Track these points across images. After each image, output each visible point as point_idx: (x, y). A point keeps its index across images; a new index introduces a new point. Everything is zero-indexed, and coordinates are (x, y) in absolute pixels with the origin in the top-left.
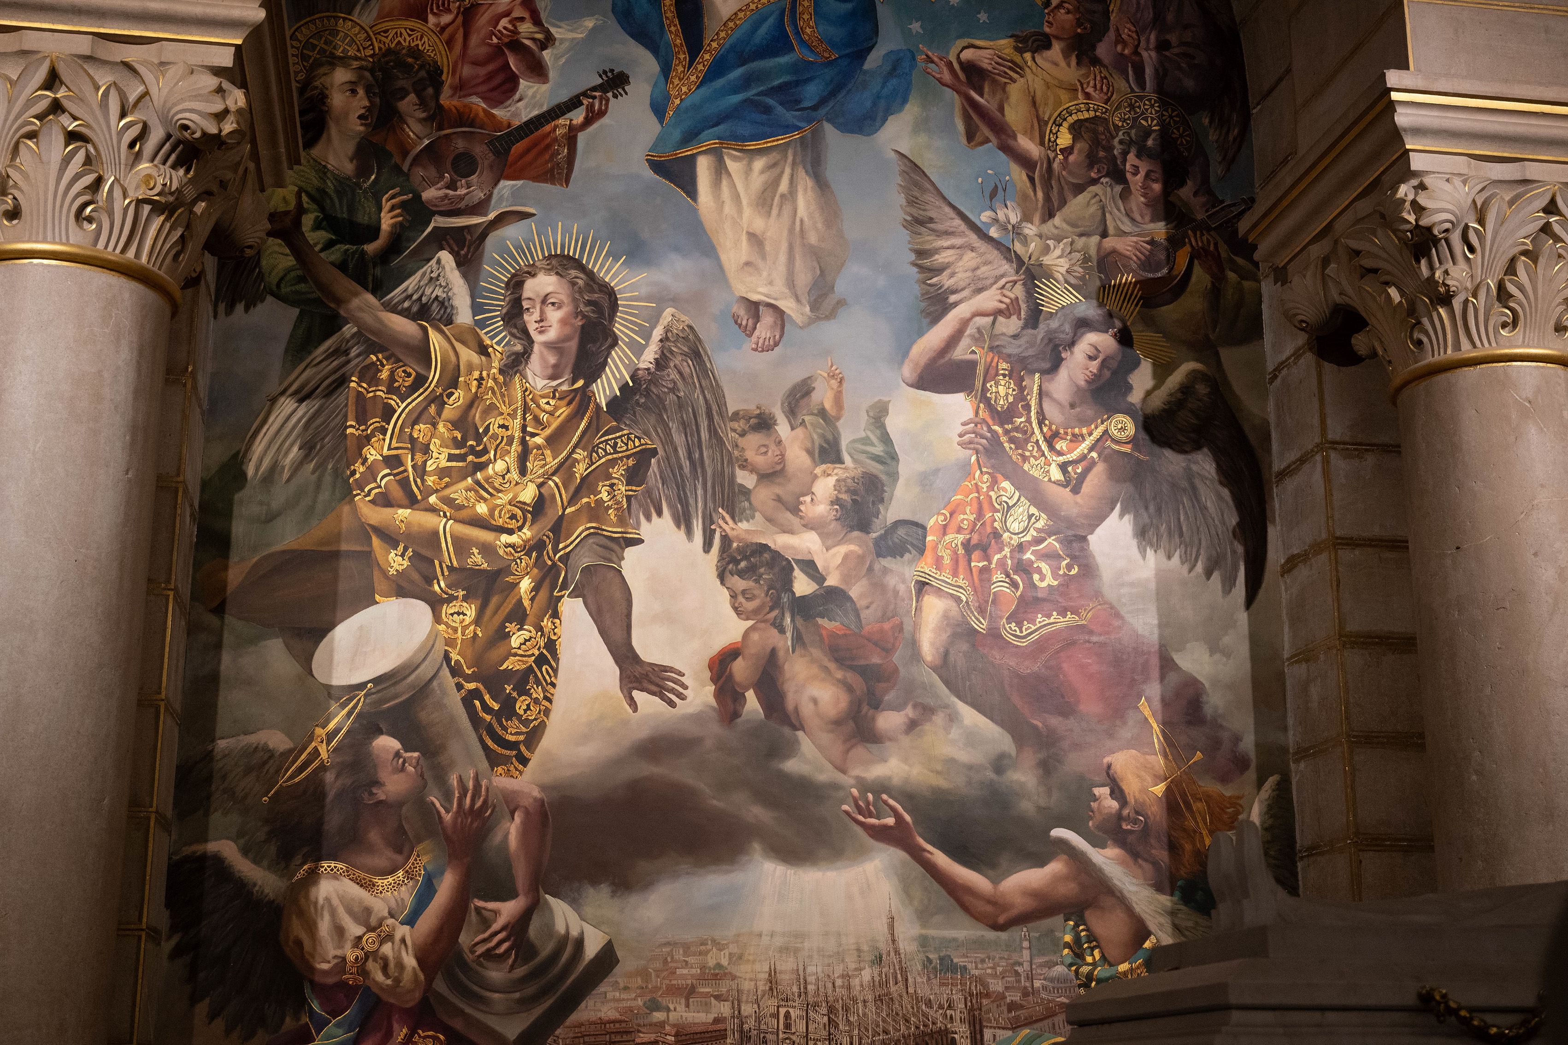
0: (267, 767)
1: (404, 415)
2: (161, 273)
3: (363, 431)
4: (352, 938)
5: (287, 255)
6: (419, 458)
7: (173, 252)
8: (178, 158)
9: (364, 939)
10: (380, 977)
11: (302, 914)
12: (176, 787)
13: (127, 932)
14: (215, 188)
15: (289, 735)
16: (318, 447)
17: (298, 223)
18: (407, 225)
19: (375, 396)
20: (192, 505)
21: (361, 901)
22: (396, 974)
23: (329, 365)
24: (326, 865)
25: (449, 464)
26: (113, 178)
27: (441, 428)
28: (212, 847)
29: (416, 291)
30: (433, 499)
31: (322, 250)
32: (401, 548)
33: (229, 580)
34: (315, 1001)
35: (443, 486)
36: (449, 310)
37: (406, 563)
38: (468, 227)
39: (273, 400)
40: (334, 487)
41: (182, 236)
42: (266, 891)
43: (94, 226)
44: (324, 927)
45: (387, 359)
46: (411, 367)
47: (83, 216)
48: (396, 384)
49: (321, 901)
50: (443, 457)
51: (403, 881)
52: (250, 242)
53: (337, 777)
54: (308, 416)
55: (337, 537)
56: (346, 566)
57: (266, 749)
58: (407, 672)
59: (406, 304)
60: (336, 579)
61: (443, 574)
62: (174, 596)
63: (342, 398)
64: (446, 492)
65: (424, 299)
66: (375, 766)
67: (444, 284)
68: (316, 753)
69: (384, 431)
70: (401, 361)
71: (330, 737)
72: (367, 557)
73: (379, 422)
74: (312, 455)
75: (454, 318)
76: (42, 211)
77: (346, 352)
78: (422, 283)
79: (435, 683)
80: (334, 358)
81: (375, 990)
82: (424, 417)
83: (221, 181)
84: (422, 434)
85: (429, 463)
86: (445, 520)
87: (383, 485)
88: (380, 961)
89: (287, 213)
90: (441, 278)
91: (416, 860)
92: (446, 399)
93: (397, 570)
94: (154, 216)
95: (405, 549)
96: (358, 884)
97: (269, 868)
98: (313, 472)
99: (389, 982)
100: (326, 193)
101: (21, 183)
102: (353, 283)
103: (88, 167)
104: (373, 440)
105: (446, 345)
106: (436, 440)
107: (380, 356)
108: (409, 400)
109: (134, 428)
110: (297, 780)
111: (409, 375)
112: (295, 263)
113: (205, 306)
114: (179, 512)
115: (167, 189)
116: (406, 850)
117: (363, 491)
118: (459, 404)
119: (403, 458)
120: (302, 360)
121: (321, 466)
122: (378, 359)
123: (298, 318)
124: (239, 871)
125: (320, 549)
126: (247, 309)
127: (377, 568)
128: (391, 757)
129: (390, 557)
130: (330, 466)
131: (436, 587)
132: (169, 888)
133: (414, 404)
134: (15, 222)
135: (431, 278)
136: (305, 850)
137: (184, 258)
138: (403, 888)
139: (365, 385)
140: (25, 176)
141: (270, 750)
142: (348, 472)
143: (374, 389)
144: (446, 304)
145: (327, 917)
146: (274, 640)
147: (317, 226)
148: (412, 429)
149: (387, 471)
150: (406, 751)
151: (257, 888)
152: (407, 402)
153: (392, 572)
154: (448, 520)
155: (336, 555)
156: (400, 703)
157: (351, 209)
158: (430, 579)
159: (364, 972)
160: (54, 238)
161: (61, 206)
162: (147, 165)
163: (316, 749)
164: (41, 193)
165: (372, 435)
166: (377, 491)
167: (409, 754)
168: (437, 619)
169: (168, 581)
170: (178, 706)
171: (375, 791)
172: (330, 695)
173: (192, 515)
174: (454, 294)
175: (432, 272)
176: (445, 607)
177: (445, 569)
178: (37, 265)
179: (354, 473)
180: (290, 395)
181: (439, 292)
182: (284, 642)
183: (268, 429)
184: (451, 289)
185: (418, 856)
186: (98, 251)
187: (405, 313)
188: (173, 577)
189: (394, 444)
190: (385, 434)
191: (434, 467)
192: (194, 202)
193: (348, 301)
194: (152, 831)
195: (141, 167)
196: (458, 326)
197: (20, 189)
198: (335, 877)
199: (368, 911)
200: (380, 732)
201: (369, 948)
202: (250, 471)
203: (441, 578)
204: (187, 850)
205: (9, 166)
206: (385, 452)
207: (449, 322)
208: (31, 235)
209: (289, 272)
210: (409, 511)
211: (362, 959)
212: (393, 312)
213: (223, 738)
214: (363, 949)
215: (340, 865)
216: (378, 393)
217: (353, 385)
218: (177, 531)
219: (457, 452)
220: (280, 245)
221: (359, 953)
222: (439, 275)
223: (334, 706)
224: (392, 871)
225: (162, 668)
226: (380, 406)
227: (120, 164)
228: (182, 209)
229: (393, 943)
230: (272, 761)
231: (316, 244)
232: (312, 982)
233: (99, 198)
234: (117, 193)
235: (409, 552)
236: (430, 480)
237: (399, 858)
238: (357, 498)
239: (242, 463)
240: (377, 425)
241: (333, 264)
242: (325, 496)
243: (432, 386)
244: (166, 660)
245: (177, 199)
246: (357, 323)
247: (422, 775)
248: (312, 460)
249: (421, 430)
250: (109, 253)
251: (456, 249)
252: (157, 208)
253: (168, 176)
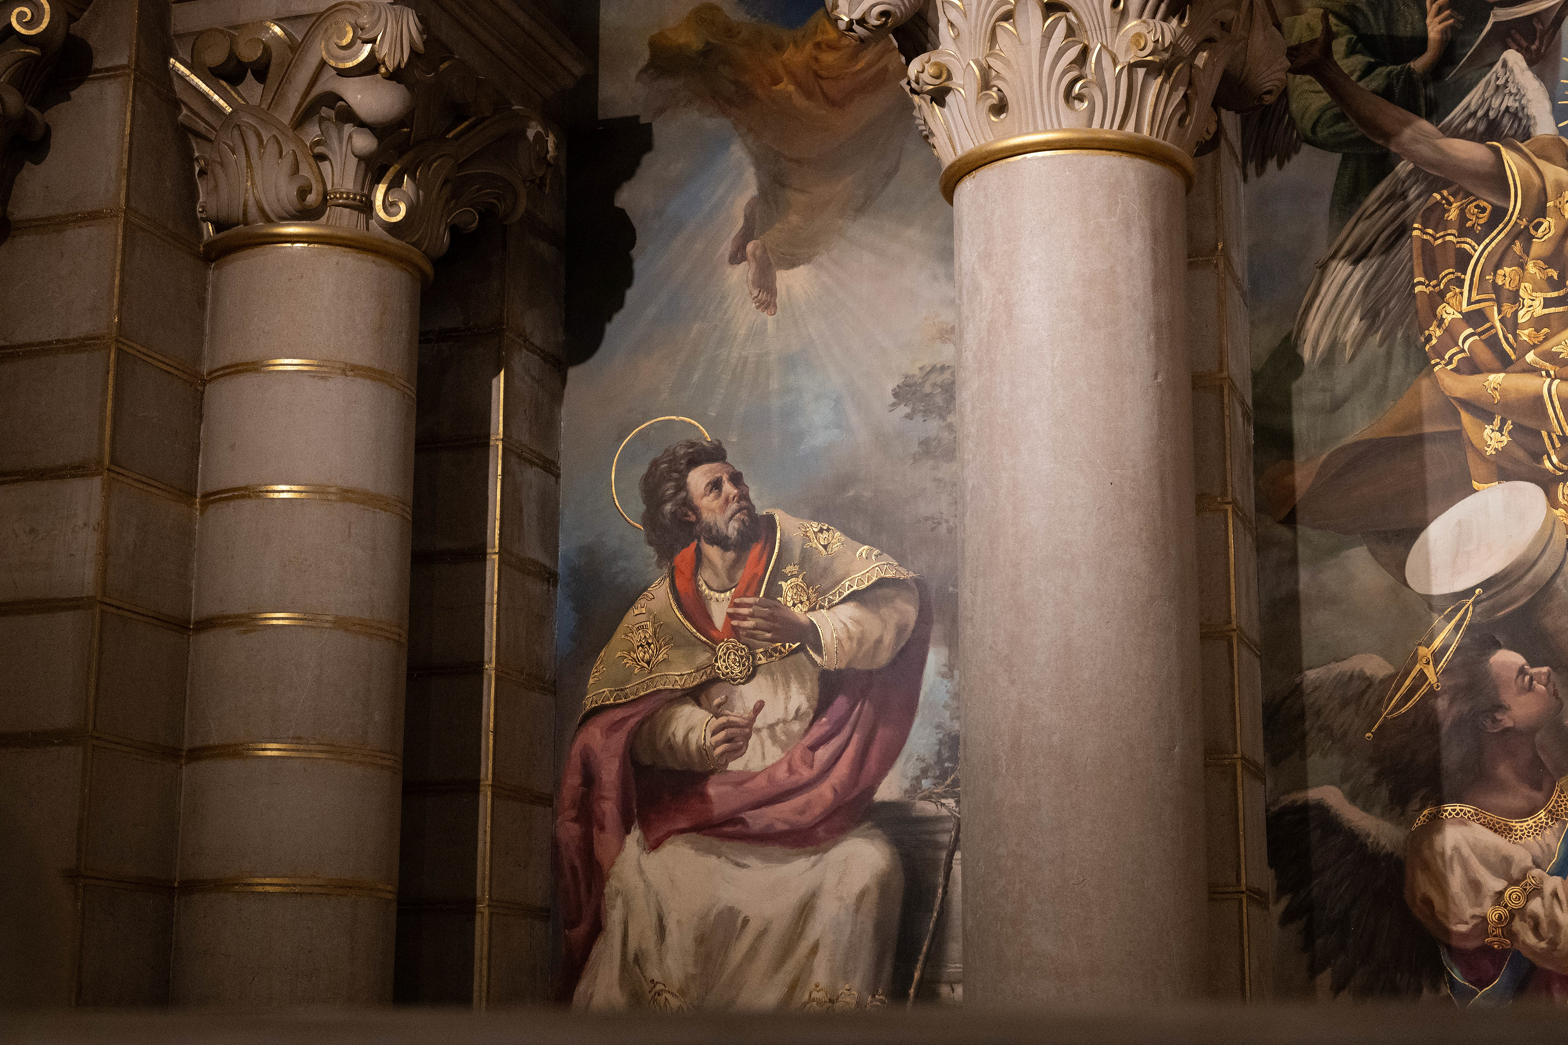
0: (1366, 697)
1: (1482, 260)
2: (1167, 143)
3: (1434, 287)
4: (1491, 893)
5: (1320, 92)
6: (1508, 309)
7: (1178, 116)
8: (1168, 7)
9: (1507, 894)
10: (1530, 939)
11: (1427, 867)
12: (1265, 728)
13: (1226, 896)
14: (1215, 32)
15: (1386, 658)
16: (1383, 314)
17: (1327, 51)
18: (1460, 27)
19: (1444, 242)
20: (1243, 403)
21: (1497, 850)
22: (1551, 935)
23: (1383, 215)
24: (1449, 808)
25: (1547, 311)
26: (1099, 46)
27: (1531, 268)
28: (1314, 794)
29: (1481, 106)
30: (1530, 357)
31: (1360, 78)
32: (1497, 421)
33: (1297, 484)
34: (1456, 970)
35: (1541, 339)
36: (1524, 122)
37: (1506, 439)
38: (1537, 15)
39: (1324, 267)
40: (1407, 360)
41: (1185, 96)
42: (1382, 843)
43: (1086, 104)
44: (1456, 881)
45: (1454, 195)
46: (1485, 200)
47: (1073, 95)
48: (1469, 224)
49: (1449, 852)
50: (1538, 303)
51: (1547, 823)
52: (1268, 86)
53: (1451, 704)
54: (1366, 279)
55: (1418, 419)
56: (1431, 450)
57: (1362, 677)
58: (1523, 571)
59: (1470, 124)
60: (1422, 466)
61: (1554, 447)
62: (1234, 511)
63: (1405, 251)
64: (1547, 346)
65: (1492, 114)
66: (1496, 688)
67: (1514, 91)
68: (1422, 676)
69: (1460, 283)
70: (1472, 194)
71: (1437, 656)
72: (1457, 436)
73: (1453, 273)
74: (1376, 326)
75: (1532, 130)
76: (1028, 98)
77: (1404, 195)
78: (1486, 95)
79: (1559, 581)
80: (1390, 204)
81: (1526, 954)
82: (1509, 258)
83: (1222, 23)
84: (1508, 279)
85: (1521, 313)
86: (1549, 380)
87: (1466, 348)
88: (1528, 920)
89: (1313, 42)
90: (1510, 84)
91: (1559, 797)
92: (1533, 232)
93: (1496, 449)
94: (1150, 79)
95: (1503, 422)
96: (1491, 829)
97: (1382, 815)
98: (1381, 344)
99: (1543, 945)
100: (1357, 9)
101: (1003, 72)
102: (1401, 109)
103: (1070, 39)
104: (1448, 295)
105: (1525, 165)
106: (1527, 284)
107: (1445, 193)
108: (1487, 241)
109: (1157, 326)
110: (1403, 710)
111: (1483, 210)
112: (1330, 99)
113: (1230, 170)
114: (1227, 412)
115: (1159, 46)
116: (1546, 785)
117: (1443, 358)
118: (1550, 235)
119: (1488, 313)
120: (1351, 214)
121: (1389, 336)
122: (1443, 197)
123: (1341, 165)
124: (1348, 820)
125: (1398, 435)
126: (1280, 165)
127: (1470, 450)
128: (1514, 675)
129: (1485, 434)
130: (1399, 335)
131: (1547, 464)
132: (1270, 844)
133: (1493, 244)
134: (1003, 116)
135: (1498, 87)
136: (1423, 792)
137: (1191, 120)
138: (1548, 832)
139: (1430, 231)
140: (1006, 62)
141: (1367, 678)
142: (1423, 339)
143: (1442, 234)
144: (1520, 114)
145: (1458, 870)
146: (1358, 549)
147: (1351, 51)
148: (1495, 275)
149: (1470, 331)
150: (1532, 666)
151: (1371, 840)
152: (1484, 243)
153: (1490, 451)
154: (1553, 380)
155: (1419, 440)
156: (1519, 609)
157: (1390, 22)
158: (1538, 455)
159: (1510, 934)
160: (1045, 126)
161: (1049, 89)
162: (1135, 22)
163: (1422, 673)
164: (1025, 79)
165: (1447, 289)
166: (1460, 356)
167: (1535, 670)
168: (1553, 502)
169: (1224, 494)
170: (1255, 636)
171: (1499, 716)
172: (1431, 608)
173: (1245, 414)
174: (1529, 101)
175: (1498, 79)
176: (1561, 486)
177: (1556, 440)
178: (1031, 159)
179: (1429, 339)
180: (1343, 257)
181: (1509, 102)
182: (1369, 549)
183: (1321, 302)
184: (1524, 96)
185: (1562, 792)
186: (1094, 131)
187: (1471, 136)
188: (1230, 488)
189: (1475, 297)
190: (1461, 286)
191: (1527, 317)
192: (1195, 53)
193: (1398, 134)
194: (1239, 780)
195: (1128, 26)
196: (1538, 139)
197: (1003, 79)
198: (1463, 823)
199: (1507, 861)
200: (1498, 646)
201: (1514, 905)
202: (1307, 353)
203: (1552, 452)
204: (1287, 800)
205: (988, 56)
206: (1465, 308)
207: (1527, 135)
208: (1020, 128)
209: (1324, 112)
210: (1502, 375)
211: (1506, 918)
212: (1455, 137)
213: (1311, 668)
214: (1506, 906)
215: (1466, 808)
216: (1448, 238)
217: (1416, 233)
218: (1228, 436)
219: (1555, 294)
220: (1310, 82)
221: (1501, 911)
222: (1507, 81)
223: (1437, 620)
224: (1531, 812)
225: (1229, 594)
226: (1452, 254)
227: (1105, 28)
228: (1181, 65)
229: (1543, 898)
230: (1371, 690)
231: (1352, 73)
232: (1449, 947)
233: (1087, 71)
234: (1106, 61)
235: (1509, 426)
236: (1525, 334)
237: (1539, 796)
238: (1436, 369)
239: (1296, 346)
240: (1451, 276)
241: (1375, 92)
242: (1397, 370)
243: (1514, 218)
244: (1233, 585)
245: (1172, 55)
246: (1412, 158)
247: (1555, 694)
248: (1376, 332)
249: (1506, 275)
250: (1107, 132)
251: (1525, 44)
252: (1152, 69)
253: (1159, 30)
